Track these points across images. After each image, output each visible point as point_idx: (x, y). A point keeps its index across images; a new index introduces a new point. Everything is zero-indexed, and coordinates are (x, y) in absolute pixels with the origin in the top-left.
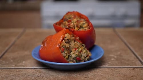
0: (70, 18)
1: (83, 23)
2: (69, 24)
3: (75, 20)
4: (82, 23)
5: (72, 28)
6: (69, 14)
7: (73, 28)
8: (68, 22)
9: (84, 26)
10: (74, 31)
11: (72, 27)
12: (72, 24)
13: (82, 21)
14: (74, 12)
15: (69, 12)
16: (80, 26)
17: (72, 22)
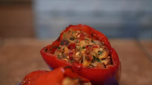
0: (73, 39)
1: (99, 52)
2: (72, 53)
3: (83, 43)
4: (97, 50)
5: (78, 63)
6: (71, 30)
7: (80, 62)
8: (69, 48)
9: (101, 57)
10: (81, 67)
11: (77, 59)
12: (77, 54)
13: (96, 47)
14: (80, 25)
15: (70, 26)
16: (92, 58)
17: (78, 47)
